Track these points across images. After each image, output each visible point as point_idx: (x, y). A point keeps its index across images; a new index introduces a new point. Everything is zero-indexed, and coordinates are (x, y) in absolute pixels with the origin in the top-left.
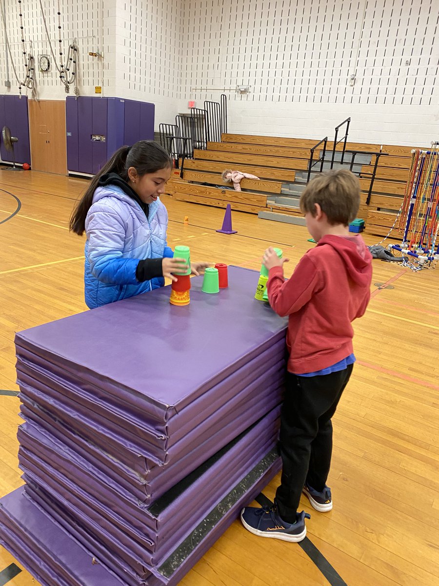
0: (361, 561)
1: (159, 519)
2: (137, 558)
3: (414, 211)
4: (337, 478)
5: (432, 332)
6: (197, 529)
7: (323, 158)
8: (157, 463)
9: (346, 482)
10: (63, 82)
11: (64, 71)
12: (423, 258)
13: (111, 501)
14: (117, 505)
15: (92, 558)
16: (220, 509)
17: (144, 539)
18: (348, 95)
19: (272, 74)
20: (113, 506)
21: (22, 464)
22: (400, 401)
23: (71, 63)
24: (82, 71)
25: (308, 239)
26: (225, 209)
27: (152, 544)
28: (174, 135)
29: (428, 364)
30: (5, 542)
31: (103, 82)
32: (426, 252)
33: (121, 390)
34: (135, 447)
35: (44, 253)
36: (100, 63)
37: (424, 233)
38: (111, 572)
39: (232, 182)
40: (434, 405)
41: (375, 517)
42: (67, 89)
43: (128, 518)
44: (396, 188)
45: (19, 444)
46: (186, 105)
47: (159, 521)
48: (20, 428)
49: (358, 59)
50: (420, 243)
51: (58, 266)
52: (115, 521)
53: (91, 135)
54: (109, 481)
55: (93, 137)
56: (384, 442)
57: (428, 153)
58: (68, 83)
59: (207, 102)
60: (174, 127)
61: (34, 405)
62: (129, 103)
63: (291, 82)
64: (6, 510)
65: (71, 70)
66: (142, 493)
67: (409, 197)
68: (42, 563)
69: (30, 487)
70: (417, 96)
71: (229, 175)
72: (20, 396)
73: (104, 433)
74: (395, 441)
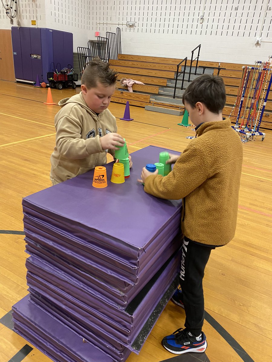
0: (240, 323)
1: (133, 316)
2: (117, 340)
3: (243, 105)
4: (219, 274)
5: (259, 181)
6: (150, 317)
7: (184, 71)
8: (131, 283)
9: (224, 276)
10: (8, 16)
11: (9, 9)
12: (248, 134)
13: (98, 306)
14: (102, 308)
15: (83, 339)
16: (162, 303)
17: (123, 329)
18: (199, 30)
19: (150, 14)
20: (99, 309)
21: (29, 283)
22: (248, 224)
23: (13, 3)
24: (21, 9)
25: (178, 123)
26: (126, 104)
27: (129, 331)
28: (87, 55)
29: (260, 201)
30: (19, 331)
31: (37, 17)
32: (250, 131)
33: (105, 237)
34: (114, 273)
35: (9, 135)
36: (34, 4)
37: (249, 119)
38: (96, 347)
39: (127, 86)
40: (267, 225)
41: (244, 296)
42: (12, 21)
43: (111, 316)
44: (229, 90)
45: (27, 270)
46: (94, 34)
47: (134, 317)
48: (28, 260)
49: (205, 5)
50: (246, 125)
51: (20, 144)
52: (101, 318)
53: (31, 55)
54: (96, 293)
55: (32, 56)
56: (242, 250)
57: (253, 68)
58: (12, 17)
59: (108, 32)
60: (87, 49)
61: (37, 246)
62: (55, 32)
63: (163, 20)
64: (19, 312)
65: (14, 8)
66: (121, 301)
67: (240, 96)
68: (48, 344)
69: (33, 295)
70: (242, 31)
71: (125, 81)
72: (26, 239)
73: (91, 265)
74: (248, 248)
